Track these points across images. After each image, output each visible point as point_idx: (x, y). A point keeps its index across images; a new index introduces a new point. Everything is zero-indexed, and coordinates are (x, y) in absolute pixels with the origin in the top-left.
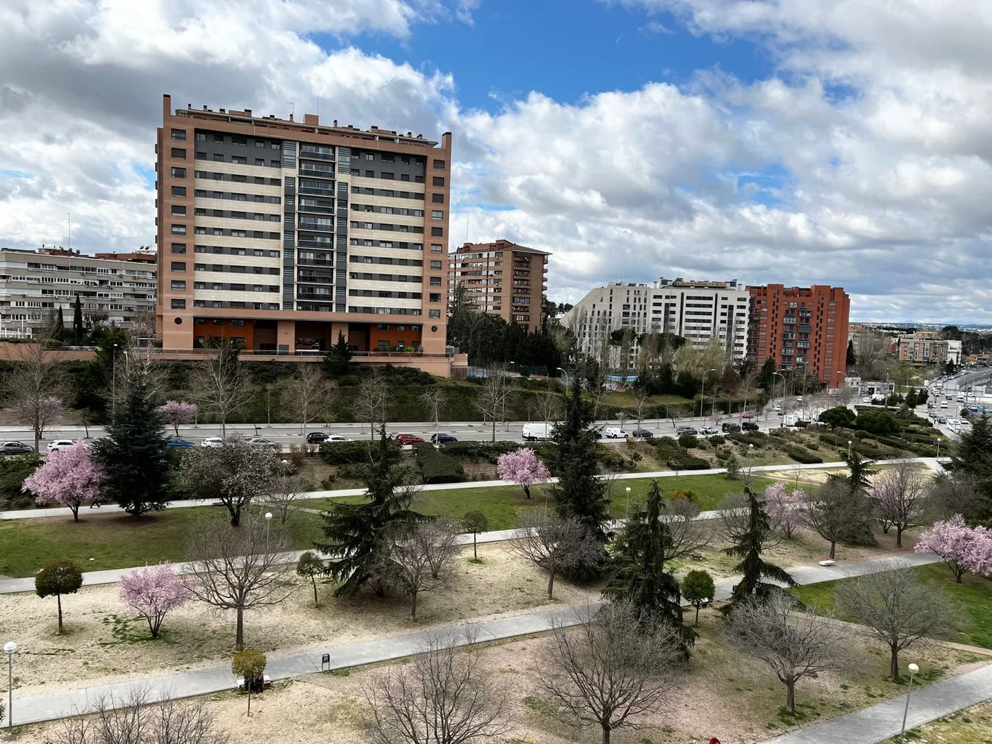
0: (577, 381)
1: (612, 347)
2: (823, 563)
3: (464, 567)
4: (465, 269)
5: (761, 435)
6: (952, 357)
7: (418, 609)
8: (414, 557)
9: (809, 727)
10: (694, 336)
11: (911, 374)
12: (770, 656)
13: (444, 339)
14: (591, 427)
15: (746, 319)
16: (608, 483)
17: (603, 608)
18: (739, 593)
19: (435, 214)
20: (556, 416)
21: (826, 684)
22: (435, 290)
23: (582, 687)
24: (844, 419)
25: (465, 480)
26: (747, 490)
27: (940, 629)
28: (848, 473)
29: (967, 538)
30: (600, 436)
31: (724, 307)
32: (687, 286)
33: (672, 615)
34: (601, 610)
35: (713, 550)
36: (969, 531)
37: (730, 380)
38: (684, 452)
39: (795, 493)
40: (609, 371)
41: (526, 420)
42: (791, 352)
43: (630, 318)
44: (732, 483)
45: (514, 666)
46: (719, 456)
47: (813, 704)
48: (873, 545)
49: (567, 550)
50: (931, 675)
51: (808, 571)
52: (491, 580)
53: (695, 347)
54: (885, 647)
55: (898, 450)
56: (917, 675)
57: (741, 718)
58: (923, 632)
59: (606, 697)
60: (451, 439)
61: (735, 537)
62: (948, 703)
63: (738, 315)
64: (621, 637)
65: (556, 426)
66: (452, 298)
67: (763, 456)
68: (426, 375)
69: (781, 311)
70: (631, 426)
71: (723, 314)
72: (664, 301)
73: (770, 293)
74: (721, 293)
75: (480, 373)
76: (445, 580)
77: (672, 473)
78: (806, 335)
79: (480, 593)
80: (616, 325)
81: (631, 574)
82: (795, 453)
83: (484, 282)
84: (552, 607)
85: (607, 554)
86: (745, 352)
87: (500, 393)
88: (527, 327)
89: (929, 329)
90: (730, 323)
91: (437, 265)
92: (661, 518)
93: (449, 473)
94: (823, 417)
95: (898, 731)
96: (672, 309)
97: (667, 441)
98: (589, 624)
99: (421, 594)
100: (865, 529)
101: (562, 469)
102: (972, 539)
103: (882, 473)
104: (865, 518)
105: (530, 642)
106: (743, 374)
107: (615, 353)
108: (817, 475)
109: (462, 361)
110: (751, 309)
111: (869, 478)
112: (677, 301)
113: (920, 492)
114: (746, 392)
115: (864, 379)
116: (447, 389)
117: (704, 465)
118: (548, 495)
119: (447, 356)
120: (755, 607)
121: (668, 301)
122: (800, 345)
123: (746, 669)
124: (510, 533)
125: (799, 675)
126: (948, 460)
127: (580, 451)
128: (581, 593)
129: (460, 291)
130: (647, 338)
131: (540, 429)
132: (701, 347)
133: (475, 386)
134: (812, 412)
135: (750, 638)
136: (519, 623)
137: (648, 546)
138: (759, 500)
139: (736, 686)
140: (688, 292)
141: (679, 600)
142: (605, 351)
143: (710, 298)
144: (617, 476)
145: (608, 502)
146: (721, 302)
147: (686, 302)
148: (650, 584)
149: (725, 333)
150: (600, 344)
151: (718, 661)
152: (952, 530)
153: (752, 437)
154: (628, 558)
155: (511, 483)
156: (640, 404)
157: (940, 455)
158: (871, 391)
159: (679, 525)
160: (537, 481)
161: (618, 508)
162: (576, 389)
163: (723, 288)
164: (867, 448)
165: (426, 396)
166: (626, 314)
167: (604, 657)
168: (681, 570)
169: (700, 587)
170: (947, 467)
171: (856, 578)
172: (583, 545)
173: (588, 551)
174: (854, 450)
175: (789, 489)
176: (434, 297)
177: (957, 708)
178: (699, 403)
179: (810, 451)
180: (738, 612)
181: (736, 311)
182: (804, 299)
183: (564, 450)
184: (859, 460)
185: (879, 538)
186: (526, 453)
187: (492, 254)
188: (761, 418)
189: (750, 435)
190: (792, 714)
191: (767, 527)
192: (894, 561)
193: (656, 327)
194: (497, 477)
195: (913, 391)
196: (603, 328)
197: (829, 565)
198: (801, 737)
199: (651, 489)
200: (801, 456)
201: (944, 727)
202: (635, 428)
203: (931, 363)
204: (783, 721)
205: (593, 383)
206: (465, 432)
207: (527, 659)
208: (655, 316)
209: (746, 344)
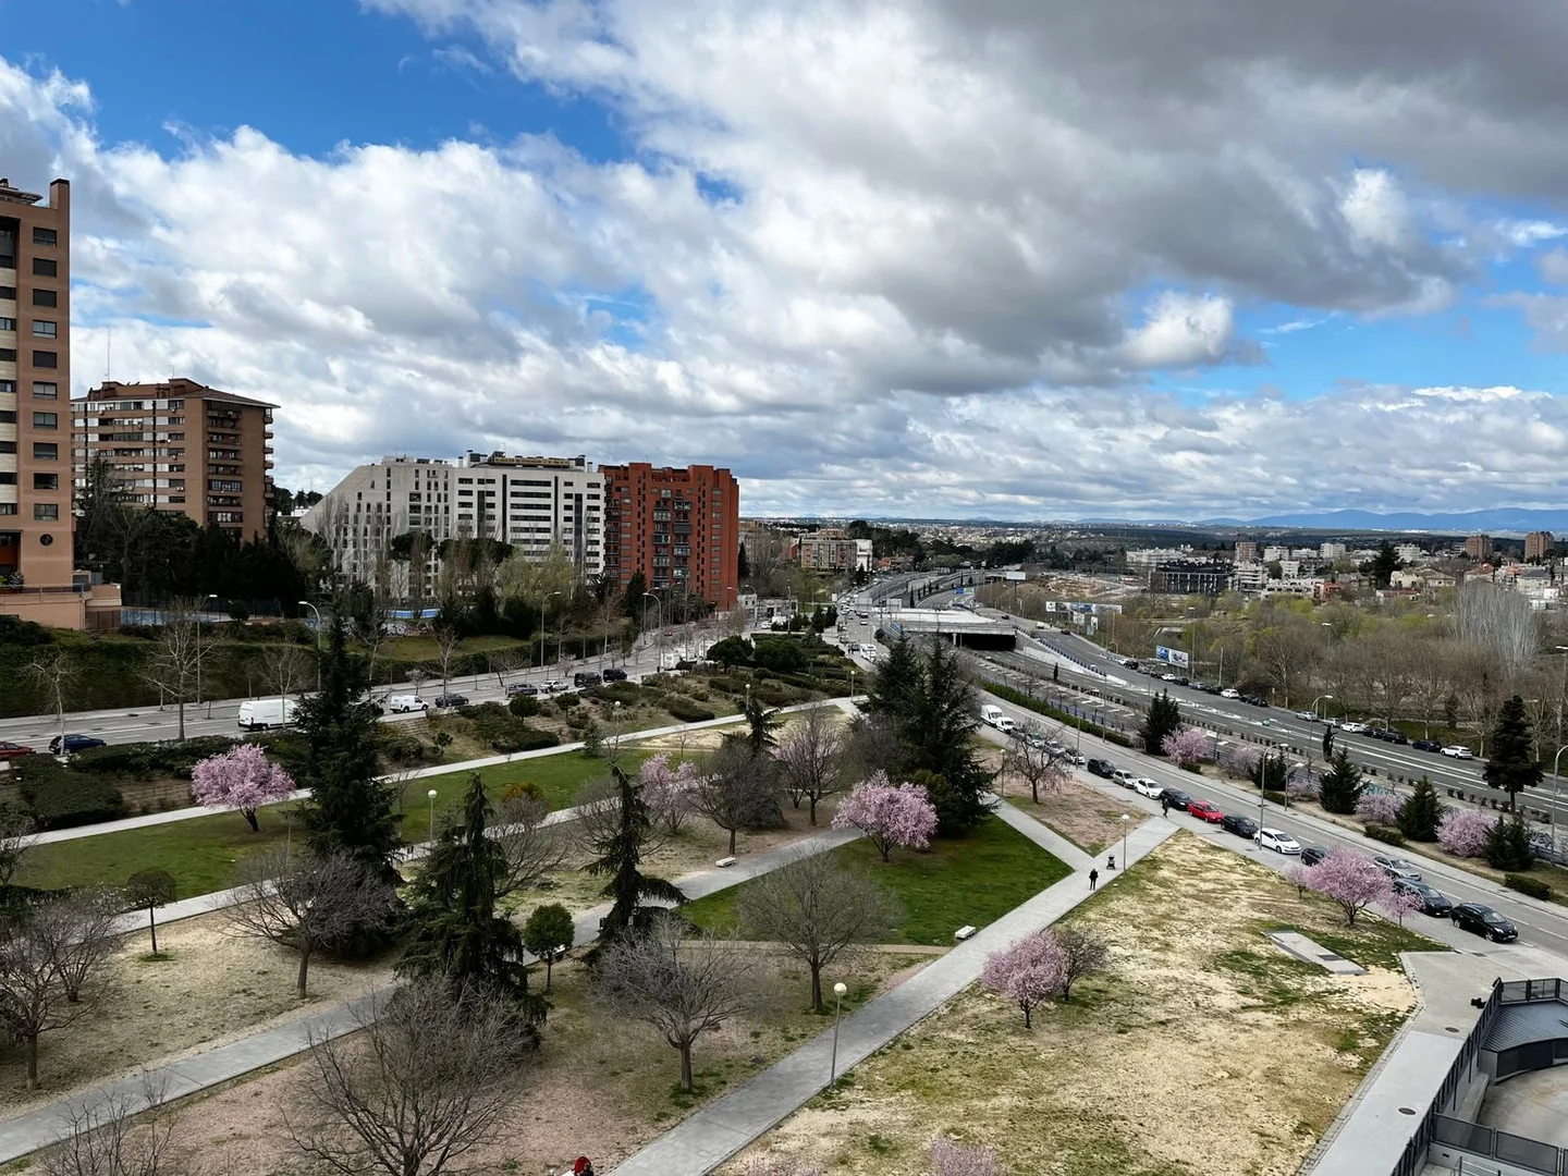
0: (338, 623)
1: (394, 563)
2: (721, 862)
3: (132, 972)
4: (107, 430)
5: (632, 686)
6: (862, 562)
7: (41, 1063)
8: (27, 970)
9: (712, 1103)
10: (526, 541)
11: (816, 589)
12: (657, 1013)
13: (69, 558)
14: (364, 698)
15: (601, 515)
16: (401, 787)
17: (399, 994)
18: (610, 929)
19: (39, 327)
20: (301, 683)
21: (732, 1035)
22: (45, 467)
23: (366, 1135)
24: (739, 653)
25: (126, 815)
26: (616, 772)
27: (867, 929)
28: (747, 729)
29: (892, 800)
30: (380, 712)
31: (568, 496)
32: (511, 464)
33: (511, 982)
34: (395, 998)
35: (569, 869)
36: (893, 791)
37: (583, 607)
38: (520, 724)
39: (683, 766)
40: (391, 603)
41: (245, 695)
42: (665, 562)
43: (423, 515)
44: (592, 763)
45: (240, 1128)
46: (571, 724)
47: (715, 1070)
48: (782, 827)
49: (329, 910)
50: (861, 993)
51: (700, 878)
52: (185, 986)
53: (528, 559)
54: (803, 966)
55: (806, 692)
56: (845, 997)
57: (619, 1116)
58: (848, 937)
59: (408, 1139)
60: (93, 743)
61: (601, 845)
62: (884, 1029)
63: (590, 508)
64: (430, 1035)
65: (303, 701)
66: (81, 483)
67: (633, 718)
68: (33, 626)
69: (650, 503)
70: (433, 690)
71: (568, 508)
72: (475, 488)
73: (633, 476)
74: (564, 476)
75: (148, 618)
76: (95, 1002)
77: (502, 759)
78: (685, 537)
79: (167, 1013)
80: (400, 527)
81: (443, 929)
82: (676, 708)
83: (148, 453)
84: (308, 1011)
85: (401, 904)
86: (602, 564)
87: (191, 652)
88: (238, 533)
89: (834, 526)
90: (578, 521)
91: (48, 421)
92: (487, 833)
93: (91, 806)
94: (712, 653)
95: (827, 1081)
96: (489, 500)
97: (491, 709)
98: (375, 1026)
99: (46, 1035)
100: (772, 806)
101: (317, 773)
102: (898, 801)
103: (788, 725)
104: (771, 791)
105: (268, 1079)
106: (601, 597)
107: (400, 572)
108: (707, 736)
109: (110, 598)
110: (607, 500)
111: (774, 733)
112: (497, 488)
113: (834, 745)
114: (607, 624)
115: (762, 597)
116: (80, 652)
117: (550, 741)
118: (292, 821)
119: (76, 589)
120: (633, 945)
121: (482, 488)
122: (677, 552)
123: (622, 1040)
124: (222, 897)
125: (696, 1031)
126: (864, 698)
127: (348, 740)
128: (360, 977)
129: (98, 469)
130: (453, 548)
131: (273, 710)
132: (538, 559)
133: (140, 642)
134: (697, 648)
135: (628, 994)
136: (245, 1052)
137: (469, 879)
138: (633, 784)
139: (610, 1070)
140: (513, 474)
141: (520, 957)
142: (383, 572)
143: (548, 484)
144: (413, 774)
145: (400, 818)
146: (563, 490)
147: (510, 489)
148: (474, 940)
149: (571, 537)
150: (373, 558)
151: (584, 1037)
152: (874, 792)
153: (616, 692)
154: (437, 905)
155: (222, 809)
156: (446, 654)
157: (855, 694)
158: (770, 613)
159: (515, 838)
160: (271, 799)
161: (416, 826)
162: (337, 637)
163: (566, 468)
164: (768, 692)
165: (37, 667)
166: (416, 509)
167: (403, 1074)
168: (522, 909)
169: (553, 928)
170: (863, 708)
171: (763, 877)
172: (360, 895)
173: (368, 906)
174: (753, 696)
175: (674, 762)
176: (44, 481)
177: (895, 1033)
178: (538, 645)
179: (698, 704)
180: (609, 958)
181: (586, 502)
182: (679, 485)
183: (318, 741)
184: (759, 710)
185: (790, 815)
186: (248, 754)
187: (163, 404)
188: (629, 662)
189: (615, 688)
190: (689, 1092)
191: (645, 821)
192: (808, 844)
193: (465, 529)
194: (192, 802)
195: (819, 609)
196: (378, 532)
197: (728, 865)
198: (704, 1122)
199: (469, 788)
200: (686, 712)
201: (881, 1063)
202: (439, 693)
203: (838, 571)
204: (677, 1104)
205: (365, 625)
206: (117, 727)
207: (266, 1111)
208: (463, 511)
209: (602, 552)
